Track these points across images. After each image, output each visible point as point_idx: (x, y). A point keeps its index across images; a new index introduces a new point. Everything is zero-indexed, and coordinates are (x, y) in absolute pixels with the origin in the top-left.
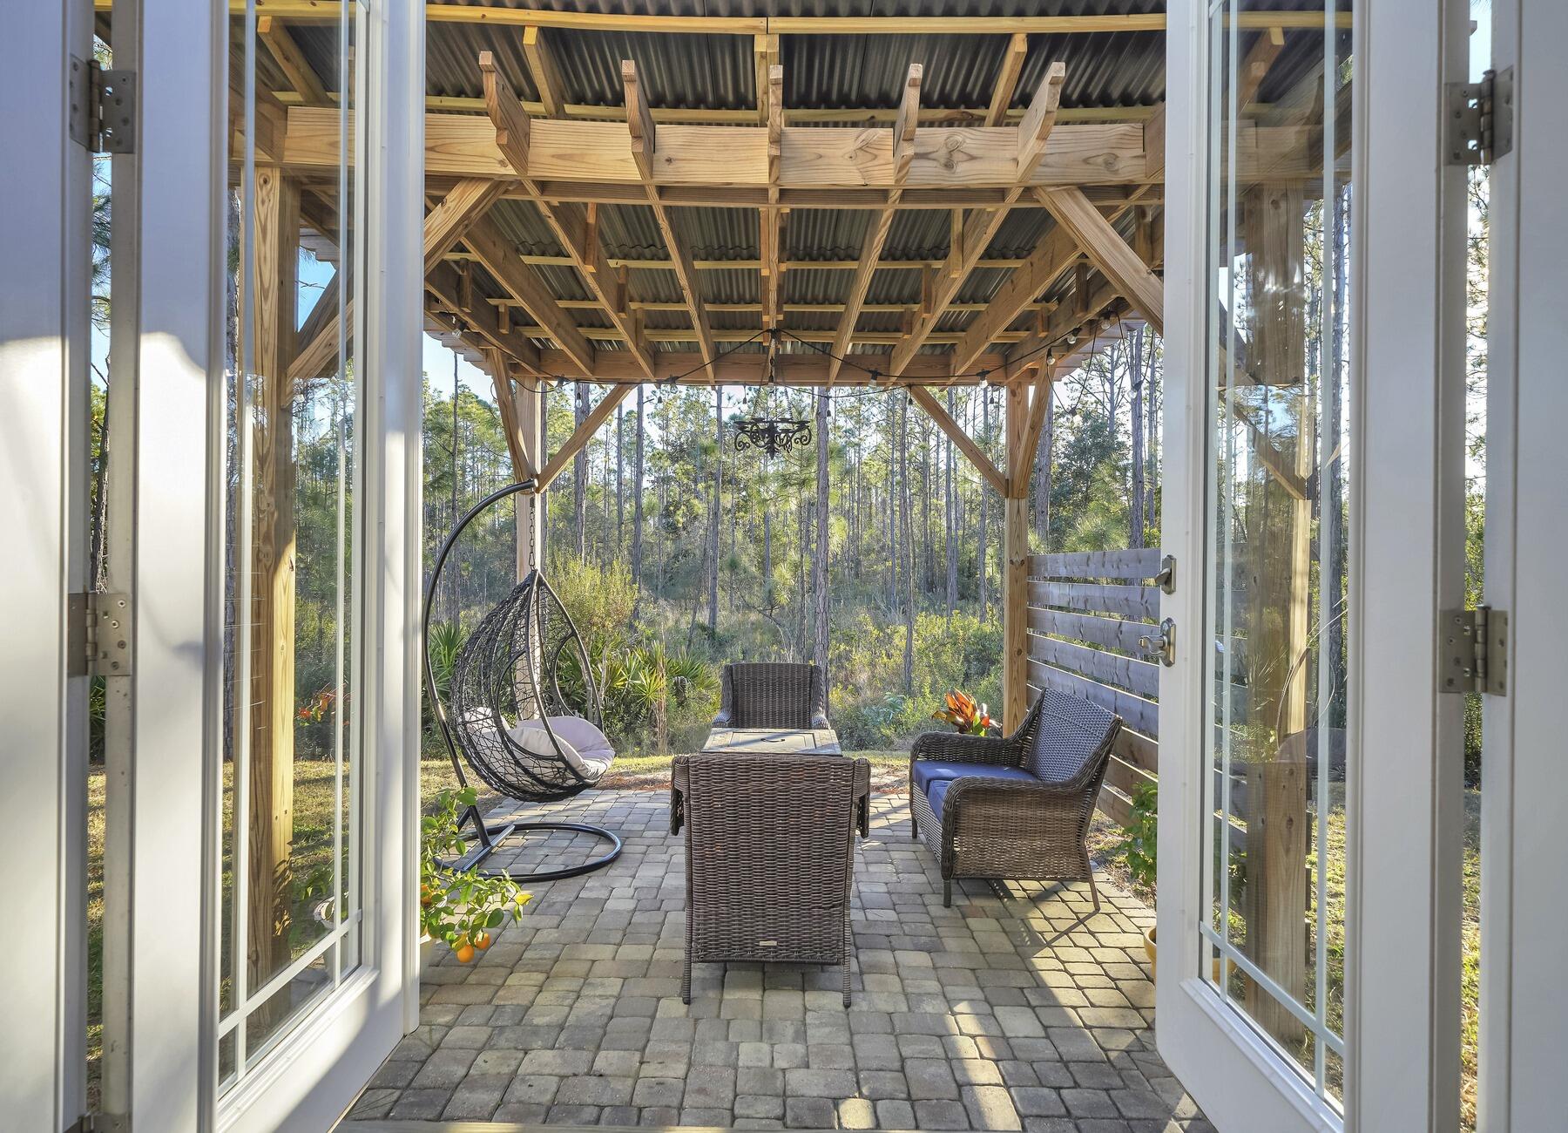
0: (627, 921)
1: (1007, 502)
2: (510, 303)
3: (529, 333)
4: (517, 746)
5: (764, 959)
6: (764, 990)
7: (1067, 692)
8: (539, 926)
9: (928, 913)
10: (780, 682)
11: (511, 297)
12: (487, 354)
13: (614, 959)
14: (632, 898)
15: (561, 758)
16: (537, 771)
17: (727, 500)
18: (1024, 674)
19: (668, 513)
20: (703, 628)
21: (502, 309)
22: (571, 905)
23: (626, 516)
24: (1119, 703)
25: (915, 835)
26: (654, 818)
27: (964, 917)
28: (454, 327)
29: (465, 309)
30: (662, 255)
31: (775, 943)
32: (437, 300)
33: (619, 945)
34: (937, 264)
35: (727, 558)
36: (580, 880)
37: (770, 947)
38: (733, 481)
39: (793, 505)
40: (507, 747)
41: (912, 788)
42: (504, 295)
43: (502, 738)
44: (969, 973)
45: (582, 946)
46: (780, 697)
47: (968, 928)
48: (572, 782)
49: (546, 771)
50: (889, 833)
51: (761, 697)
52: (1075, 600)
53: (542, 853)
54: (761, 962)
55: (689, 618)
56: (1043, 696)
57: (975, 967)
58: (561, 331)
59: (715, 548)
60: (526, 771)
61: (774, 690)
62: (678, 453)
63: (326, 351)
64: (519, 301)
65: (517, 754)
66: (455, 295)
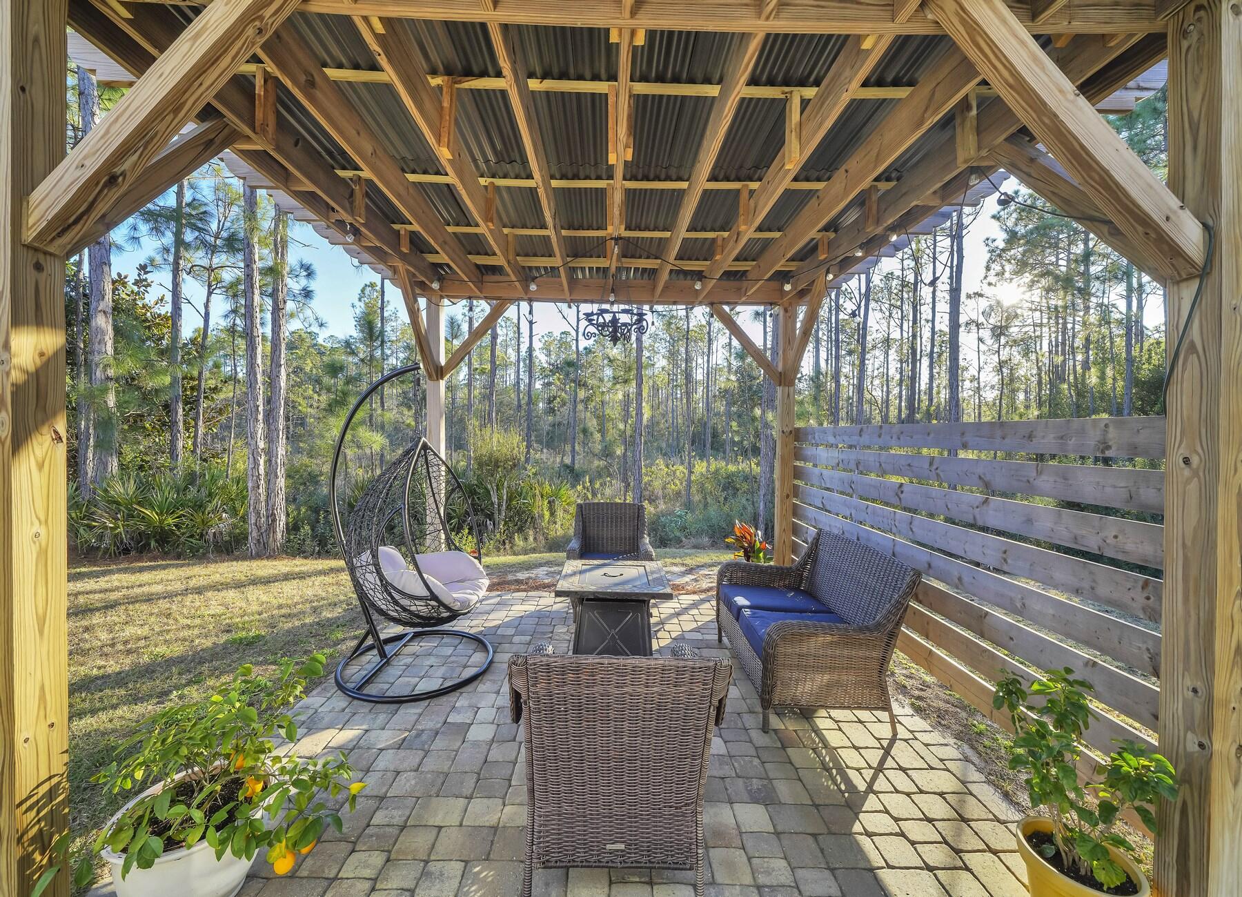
0: (483, 760)
1: (779, 389)
2: (409, 227)
3: (432, 258)
4: (395, 589)
5: (610, 864)
6: (611, 883)
7: (836, 532)
8: (401, 768)
9: (751, 742)
10: (617, 518)
11: (411, 224)
12: (395, 270)
13: (461, 825)
14: (493, 723)
15: (434, 597)
16: (413, 608)
17: (582, 394)
18: (791, 513)
19: (550, 401)
20: (567, 466)
21: (402, 232)
22: (437, 733)
23: (523, 402)
24: (898, 549)
25: (720, 640)
26: (523, 622)
27: (784, 747)
28: (347, 233)
29: (358, 218)
30: (523, 175)
31: (622, 846)
32: (333, 209)
33: (470, 798)
34: (754, 185)
35: (582, 426)
36: (451, 698)
37: (618, 851)
38: (585, 385)
39: (620, 396)
40: (386, 590)
41: (718, 604)
42: (405, 221)
43: (381, 581)
44: (810, 840)
45: (434, 800)
46: (616, 526)
47: (791, 763)
48: (446, 615)
49: (421, 608)
50: (698, 636)
51: (603, 526)
52: (845, 462)
53: (428, 663)
54: (607, 867)
55: (558, 460)
56: (819, 535)
57: (816, 832)
58: (447, 248)
59: (575, 421)
60: (405, 609)
61: (612, 522)
62: (555, 369)
63: (78, 173)
64: (416, 227)
65: (397, 596)
66: (348, 205)
